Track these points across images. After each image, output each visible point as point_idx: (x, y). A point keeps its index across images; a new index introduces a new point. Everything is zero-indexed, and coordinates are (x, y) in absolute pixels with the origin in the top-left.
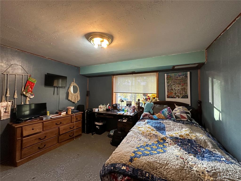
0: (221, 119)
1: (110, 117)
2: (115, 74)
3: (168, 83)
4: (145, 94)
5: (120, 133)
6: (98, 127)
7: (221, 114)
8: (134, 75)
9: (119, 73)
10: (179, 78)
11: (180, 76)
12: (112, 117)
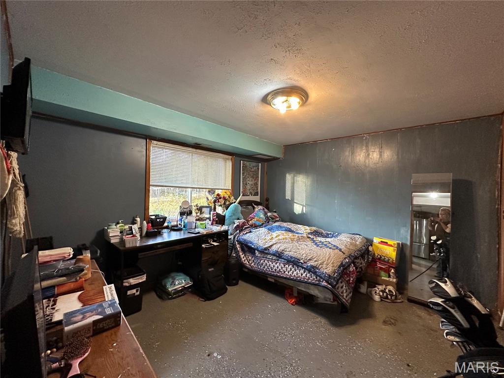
0: (304, 212)
1: (185, 246)
2: (156, 138)
3: (243, 174)
4: (212, 191)
5: (213, 269)
6: (134, 291)
7: (304, 207)
8: (198, 150)
9: (166, 138)
10: (253, 170)
11: (254, 167)
12: (191, 245)
